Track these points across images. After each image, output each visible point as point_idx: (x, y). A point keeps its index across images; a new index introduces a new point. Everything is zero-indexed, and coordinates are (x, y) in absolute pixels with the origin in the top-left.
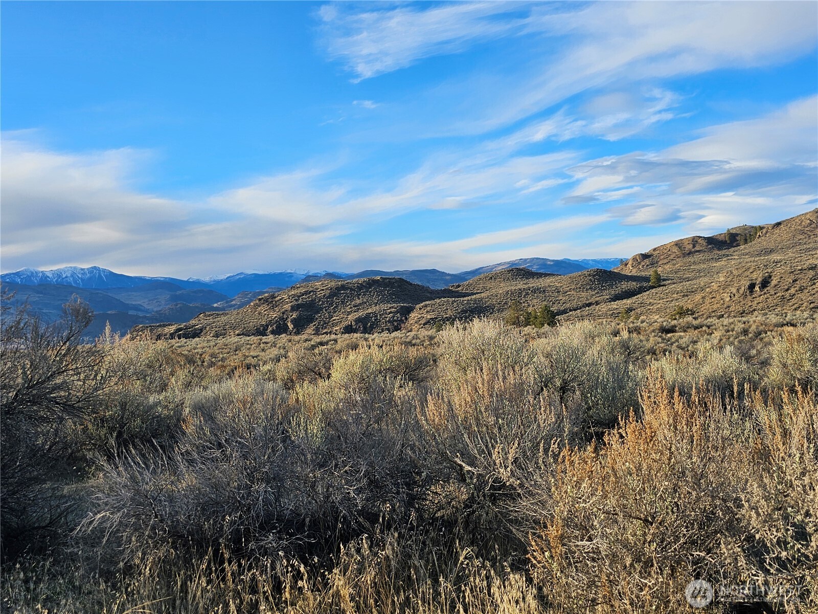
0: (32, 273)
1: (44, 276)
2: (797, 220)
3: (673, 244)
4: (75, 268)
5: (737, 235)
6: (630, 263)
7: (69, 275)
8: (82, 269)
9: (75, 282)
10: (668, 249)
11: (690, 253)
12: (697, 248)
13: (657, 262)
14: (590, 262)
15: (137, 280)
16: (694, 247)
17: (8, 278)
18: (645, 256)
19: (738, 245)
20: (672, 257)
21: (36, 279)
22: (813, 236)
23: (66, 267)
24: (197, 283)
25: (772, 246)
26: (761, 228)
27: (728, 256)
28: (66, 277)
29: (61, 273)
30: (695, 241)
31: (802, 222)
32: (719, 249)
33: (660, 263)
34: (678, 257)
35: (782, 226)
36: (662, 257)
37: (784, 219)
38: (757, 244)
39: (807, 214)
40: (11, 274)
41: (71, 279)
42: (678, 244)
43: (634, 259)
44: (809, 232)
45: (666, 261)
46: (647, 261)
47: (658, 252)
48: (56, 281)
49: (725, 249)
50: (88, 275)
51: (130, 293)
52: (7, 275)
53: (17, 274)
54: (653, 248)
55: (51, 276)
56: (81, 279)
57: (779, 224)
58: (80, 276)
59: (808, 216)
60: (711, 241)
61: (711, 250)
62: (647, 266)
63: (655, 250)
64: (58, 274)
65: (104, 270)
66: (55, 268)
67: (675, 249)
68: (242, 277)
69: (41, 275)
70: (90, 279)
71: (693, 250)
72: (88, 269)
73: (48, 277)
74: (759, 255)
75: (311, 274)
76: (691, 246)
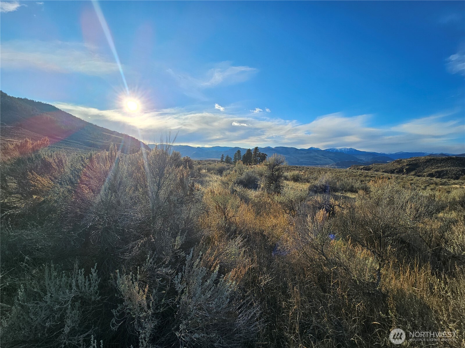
0: (334, 149)
1: (337, 150)
4: (346, 148)
9: (345, 152)
17: (328, 150)
21: (335, 151)
23: (343, 148)
24: (384, 154)
28: (343, 150)
51: (360, 156)
53: (330, 149)
55: (339, 150)
58: (346, 150)
64: (341, 149)
65: (354, 149)
66: (340, 148)
68: (402, 153)
70: (349, 151)
72: (349, 149)
75: (434, 153)
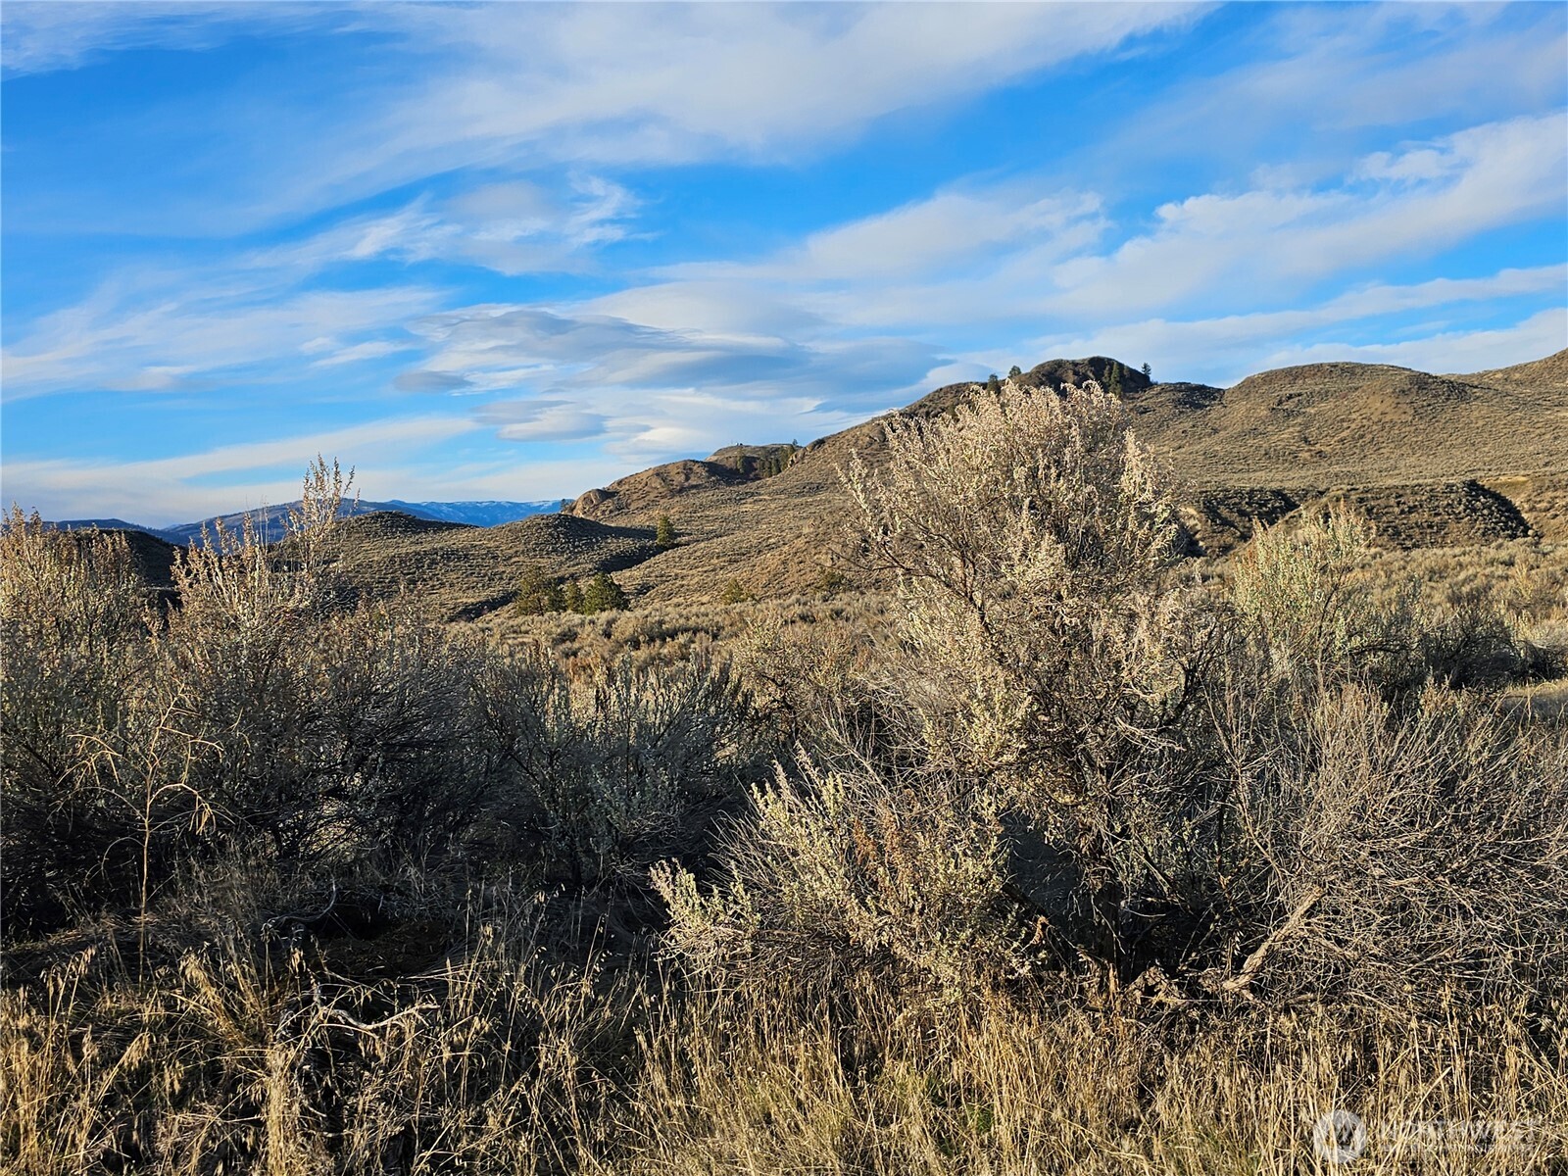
2: (849, 437)
3: (651, 472)
5: (754, 459)
6: (580, 506)
10: (644, 482)
11: (681, 490)
12: (693, 481)
13: (628, 506)
14: (444, 508)
16: (687, 479)
18: (605, 494)
19: (757, 478)
20: (652, 496)
22: (876, 464)
25: (816, 479)
26: (793, 448)
27: (753, 495)
30: (687, 468)
31: (857, 439)
32: (729, 484)
33: (632, 507)
34: (663, 497)
35: (827, 446)
36: (635, 496)
37: (828, 435)
38: (793, 474)
39: (861, 427)
42: (661, 474)
43: (586, 499)
44: (869, 458)
45: (642, 504)
46: (609, 503)
47: (627, 487)
49: (738, 484)
54: (618, 479)
57: (821, 442)
59: (865, 430)
60: (712, 468)
61: (715, 485)
62: (611, 512)
63: (620, 483)
67: (657, 483)
71: (686, 484)
74: (800, 494)
76: (683, 477)
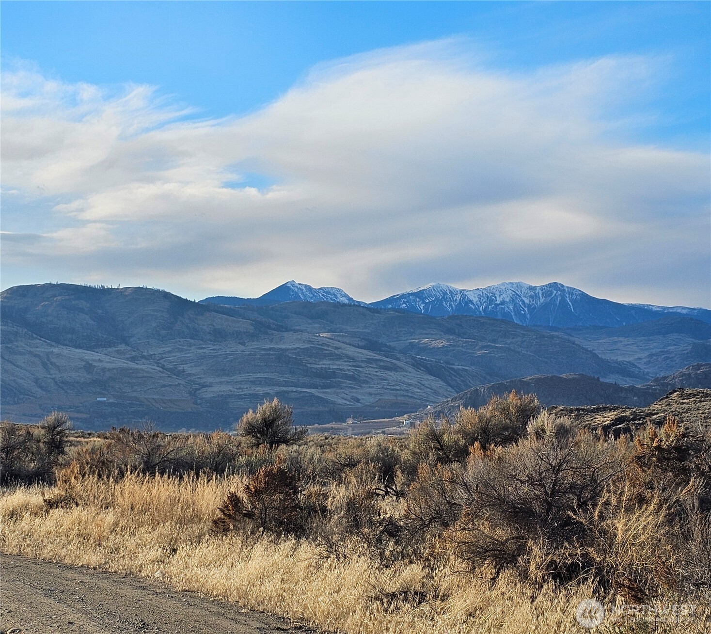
0: (445, 294)
1: (465, 301)
4: (519, 286)
7: (507, 300)
8: (532, 288)
9: (517, 312)
15: (633, 312)
17: (404, 303)
21: (451, 305)
23: (503, 284)
28: (503, 303)
29: (494, 295)
40: (409, 294)
41: (511, 307)
48: (484, 310)
50: (542, 300)
51: (616, 339)
52: (403, 296)
53: (420, 295)
55: (475, 300)
56: (529, 306)
58: (527, 301)
64: (489, 297)
65: (571, 291)
69: (458, 297)
70: (545, 306)
72: (542, 288)
73: (471, 302)
